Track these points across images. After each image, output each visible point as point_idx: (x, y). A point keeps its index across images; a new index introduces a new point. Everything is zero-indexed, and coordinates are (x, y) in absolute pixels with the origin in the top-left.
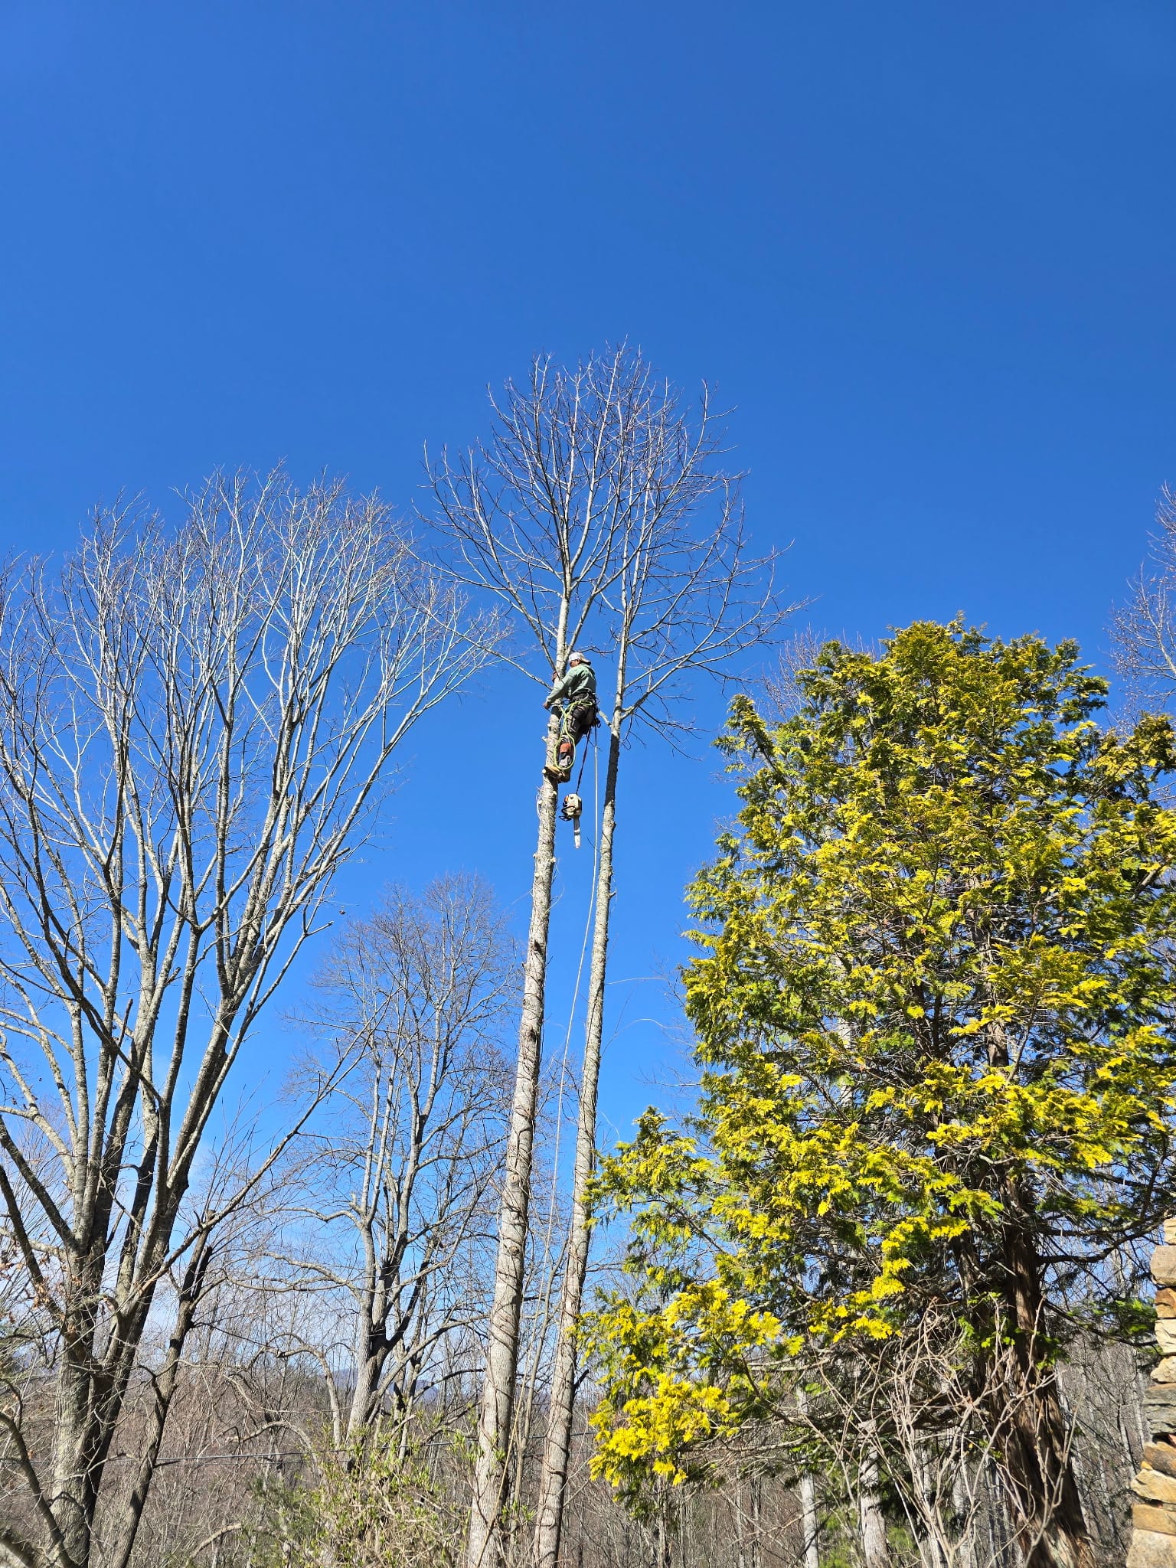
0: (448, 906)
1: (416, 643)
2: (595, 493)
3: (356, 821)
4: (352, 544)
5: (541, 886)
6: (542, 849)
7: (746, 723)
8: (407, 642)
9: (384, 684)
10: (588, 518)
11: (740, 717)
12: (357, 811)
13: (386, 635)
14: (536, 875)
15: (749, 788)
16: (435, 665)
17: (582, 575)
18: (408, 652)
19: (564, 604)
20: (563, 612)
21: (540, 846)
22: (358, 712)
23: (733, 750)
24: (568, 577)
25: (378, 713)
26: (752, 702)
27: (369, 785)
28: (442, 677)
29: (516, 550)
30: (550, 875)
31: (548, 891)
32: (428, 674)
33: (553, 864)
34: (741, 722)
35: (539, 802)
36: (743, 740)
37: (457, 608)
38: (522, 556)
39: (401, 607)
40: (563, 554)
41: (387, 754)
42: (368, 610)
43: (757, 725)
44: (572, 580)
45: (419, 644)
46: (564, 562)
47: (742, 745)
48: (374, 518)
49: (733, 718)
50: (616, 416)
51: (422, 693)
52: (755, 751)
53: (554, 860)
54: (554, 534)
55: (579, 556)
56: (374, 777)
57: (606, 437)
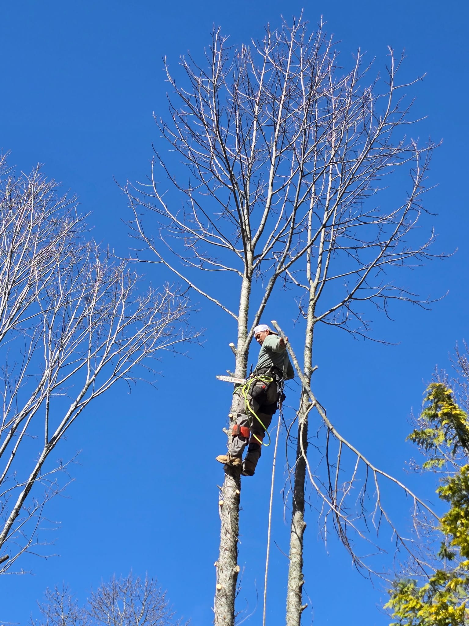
0: (116, 617)
1: (82, 326)
2: (276, 166)
3: (17, 528)
4: (13, 224)
5: (223, 599)
6: (224, 557)
7: (445, 414)
8: (71, 327)
9: (47, 372)
10: (270, 193)
11: (437, 407)
12: (17, 514)
13: (49, 318)
14: (218, 586)
15: (450, 489)
16: (102, 349)
17: (265, 252)
18: (73, 338)
19: (245, 284)
20: (244, 292)
21: (222, 553)
22: (18, 406)
23: (432, 445)
24: (249, 255)
25: (41, 404)
26: (450, 391)
27: (30, 486)
28: (111, 363)
29: (193, 226)
30: (234, 586)
31: (232, 604)
32: (95, 361)
33: (236, 574)
34: (440, 413)
35: (221, 502)
36: (441, 433)
37: (126, 288)
38: (200, 233)
39: (66, 290)
40: (244, 231)
41: (49, 450)
42: (30, 293)
43: (457, 417)
44: (254, 258)
45: (85, 328)
46: (245, 238)
47: (442, 438)
48: (36, 196)
49: (429, 409)
50: (298, 88)
51: (88, 382)
52: (456, 446)
53: (237, 569)
54: (234, 210)
55: (261, 233)
56: (35, 475)
57: (286, 108)
